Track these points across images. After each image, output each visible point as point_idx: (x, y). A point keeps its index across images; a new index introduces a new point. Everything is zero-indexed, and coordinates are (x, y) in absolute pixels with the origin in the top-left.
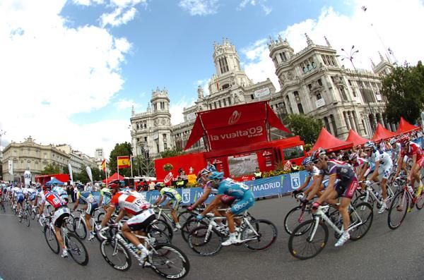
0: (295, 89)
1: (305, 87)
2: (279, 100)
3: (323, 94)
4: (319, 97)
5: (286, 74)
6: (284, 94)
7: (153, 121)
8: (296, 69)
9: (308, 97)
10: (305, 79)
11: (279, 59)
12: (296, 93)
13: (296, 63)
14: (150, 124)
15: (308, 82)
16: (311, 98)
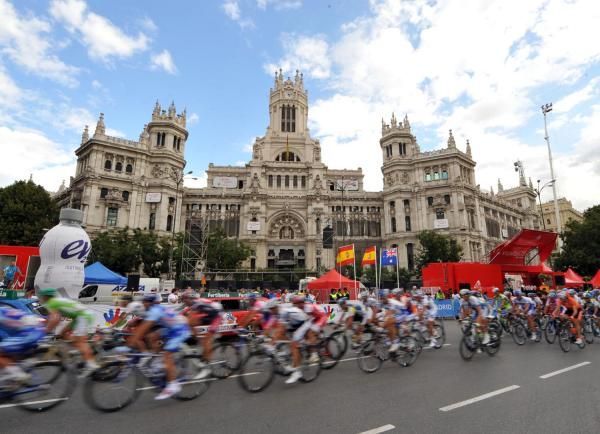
0: (407, 196)
1: (423, 198)
2: (374, 203)
3: (447, 214)
4: (440, 216)
5: (401, 174)
6: (389, 198)
7: (151, 167)
8: (417, 172)
9: (425, 211)
10: (427, 189)
11: (396, 151)
12: (406, 202)
13: (420, 165)
14: (142, 169)
15: (429, 193)
16: (428, 214)
